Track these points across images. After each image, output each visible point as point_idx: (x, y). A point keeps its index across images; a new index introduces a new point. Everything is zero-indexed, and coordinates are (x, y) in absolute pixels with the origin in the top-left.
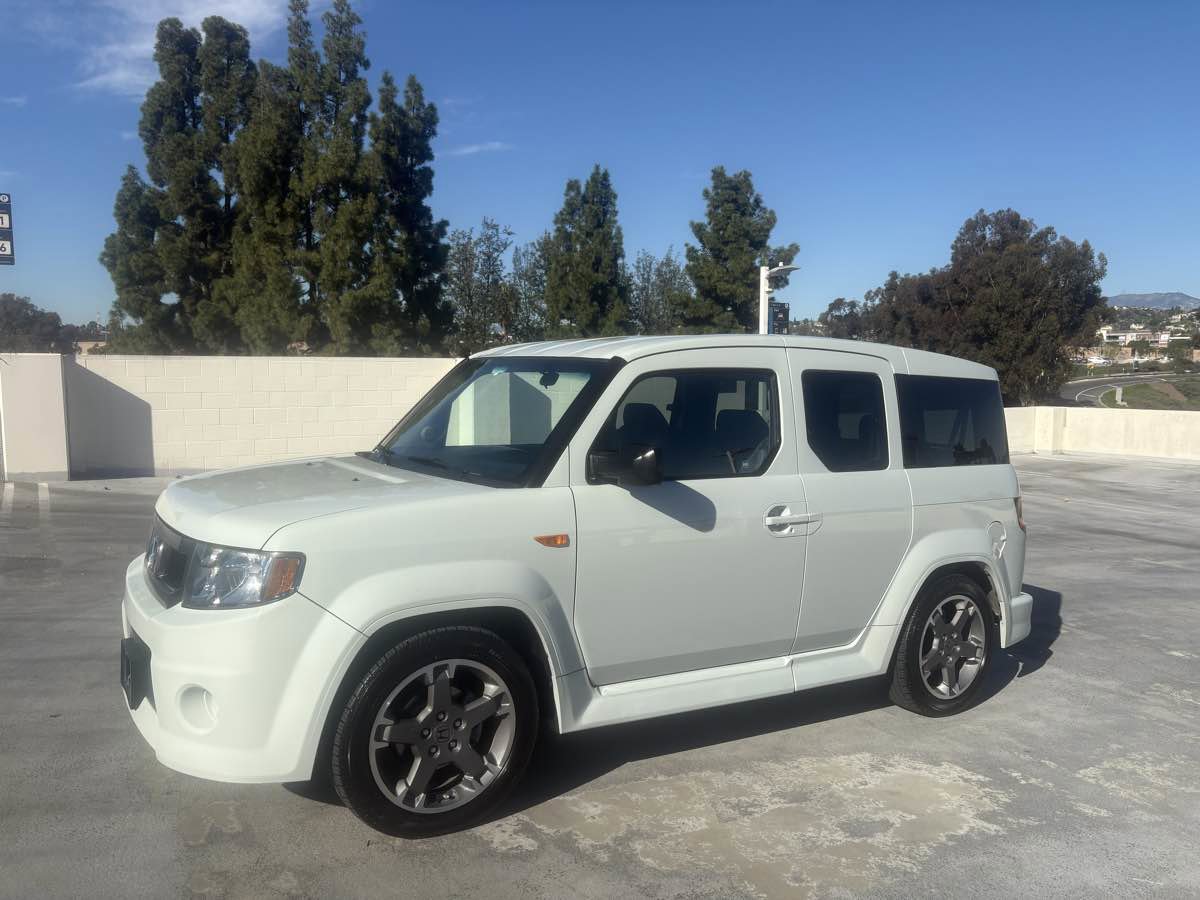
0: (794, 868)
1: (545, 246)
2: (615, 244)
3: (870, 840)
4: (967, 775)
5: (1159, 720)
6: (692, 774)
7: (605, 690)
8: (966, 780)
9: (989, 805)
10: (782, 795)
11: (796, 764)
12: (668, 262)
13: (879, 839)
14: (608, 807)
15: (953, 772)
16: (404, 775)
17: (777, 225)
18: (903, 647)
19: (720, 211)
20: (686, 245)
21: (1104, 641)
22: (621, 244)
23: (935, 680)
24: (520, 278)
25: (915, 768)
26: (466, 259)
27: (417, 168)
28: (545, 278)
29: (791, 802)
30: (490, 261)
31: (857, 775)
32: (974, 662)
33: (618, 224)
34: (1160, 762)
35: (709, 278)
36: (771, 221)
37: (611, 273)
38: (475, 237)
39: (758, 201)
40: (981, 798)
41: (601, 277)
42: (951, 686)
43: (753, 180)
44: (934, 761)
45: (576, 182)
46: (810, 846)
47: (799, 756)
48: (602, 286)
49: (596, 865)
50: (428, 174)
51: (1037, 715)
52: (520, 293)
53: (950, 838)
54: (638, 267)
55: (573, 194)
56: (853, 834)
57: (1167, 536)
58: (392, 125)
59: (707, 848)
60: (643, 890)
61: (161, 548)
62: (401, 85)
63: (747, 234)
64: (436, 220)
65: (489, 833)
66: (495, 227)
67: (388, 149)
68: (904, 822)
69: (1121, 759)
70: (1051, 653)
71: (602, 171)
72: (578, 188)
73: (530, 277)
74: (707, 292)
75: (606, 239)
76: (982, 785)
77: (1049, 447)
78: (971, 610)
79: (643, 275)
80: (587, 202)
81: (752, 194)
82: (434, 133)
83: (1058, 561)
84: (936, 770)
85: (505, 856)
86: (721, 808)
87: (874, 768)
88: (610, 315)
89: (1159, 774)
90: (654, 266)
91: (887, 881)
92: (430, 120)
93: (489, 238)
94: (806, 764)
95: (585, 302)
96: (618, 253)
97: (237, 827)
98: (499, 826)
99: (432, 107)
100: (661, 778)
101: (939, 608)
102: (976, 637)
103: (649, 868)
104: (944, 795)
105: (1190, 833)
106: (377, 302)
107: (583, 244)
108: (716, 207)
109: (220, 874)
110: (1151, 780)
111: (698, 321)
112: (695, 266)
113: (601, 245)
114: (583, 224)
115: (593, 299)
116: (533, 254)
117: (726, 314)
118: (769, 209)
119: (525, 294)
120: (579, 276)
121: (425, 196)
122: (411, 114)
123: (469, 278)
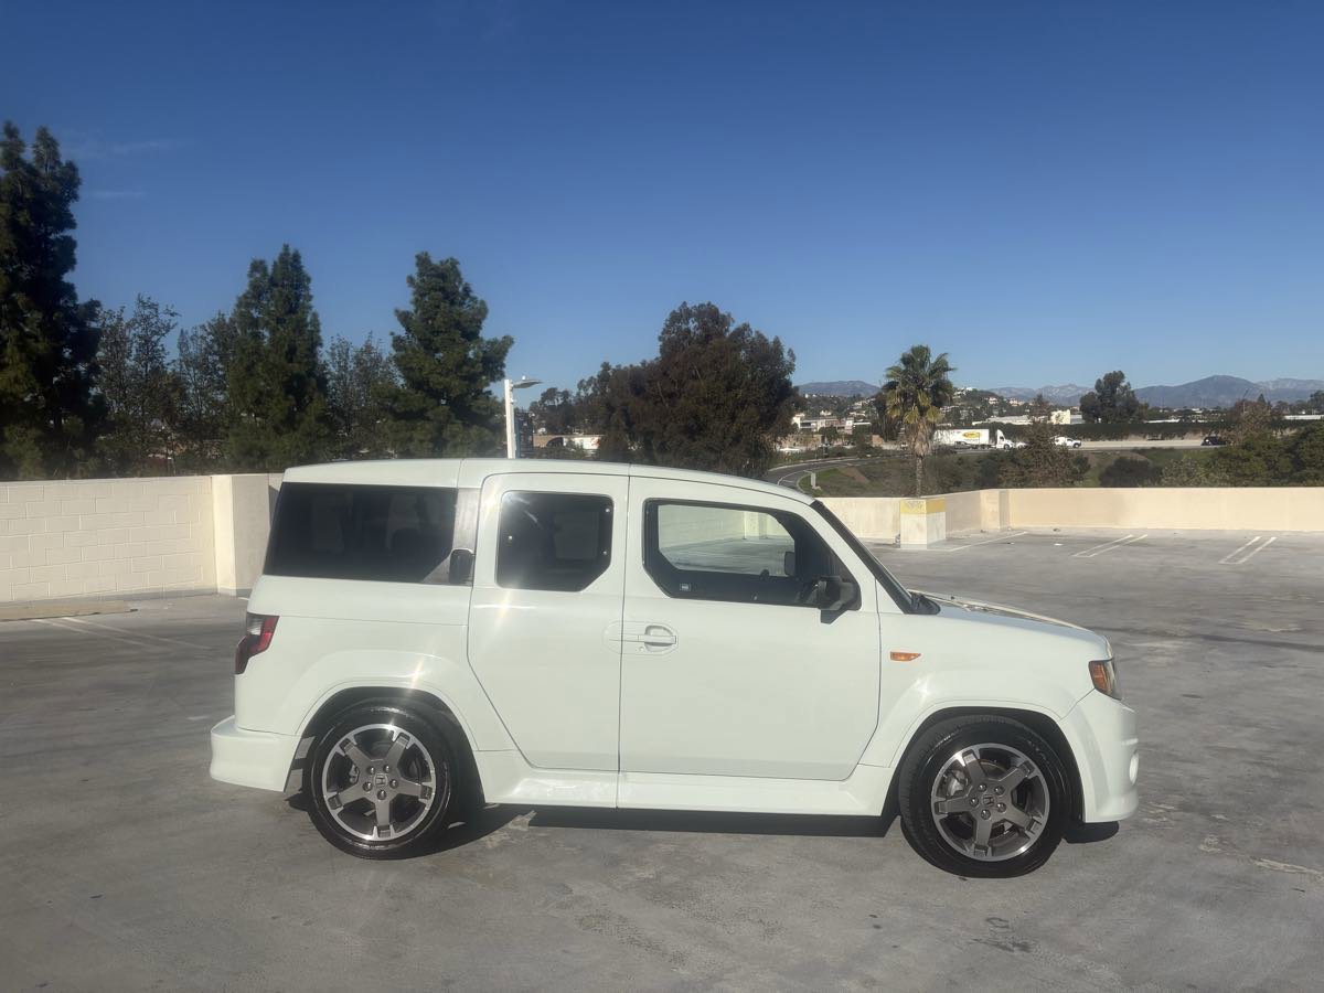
1: (221, 331)
2: (312, 332)
12: (368, 349)
17: (489, 316)
19: (427, 299)
20: (392, 334)
22: (318, 331)
24: (188, 366)
26: (116, 343)
27: (52, 237)
28: (220, 366)
30: (149, 350)
33: (314, 310)
35: (420, 370)
36: (482, 312)
37: (306, 364)
38: (127, 317)
39: (467, 290)
41: (296, 368)
43: (461, 268)
45: (262, 262)
48: (299, 377)
50: (70, 244)
52: (188, 383)
54: (333, 355)
55: (258, 275)
58: (20, 186)
62: (29, 138)
63: (458, 325)
64: (82, 300)
66: (154, 307)
67: (14, 214)
71: (292, 252)
72: (265, 269)
73: (202, 365)
74: (418, 384)
75: (300, 326)
79: (339, 363)
80: (276, 285)
81: (460, 282)
82: (75, 197)
88: (308, 409)
90: (352, 353)
92: (69, 180)
93: (146, 319)
95: (278, 395)
96: (315, 342)
99: (71, 167)
106: (11, 399)
107: (273, 332)
108: (422, 295)
111: (411, 416)
112: (403, 357)
113: (294, 331)
114: (273, 309)
115: (288, 392)
116: (203, 338)
117: (441, 409)
118: (479, 299)
119: (195, 384)
120: (270, 366)
121: (66, 271)
122: (43, 171)
123: (120, 367)
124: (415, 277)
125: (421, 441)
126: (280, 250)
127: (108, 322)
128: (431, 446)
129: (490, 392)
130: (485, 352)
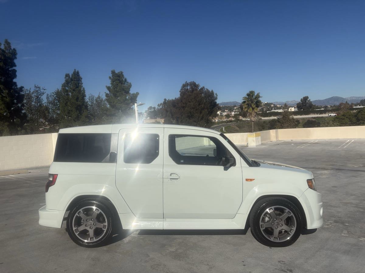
1: (58, 94)
2: (83, 93)
12: (99, 97)
17: (132, 87)
19: (115, 83)
20: (105, 93)
22: (85, 92)
24: (49, 104)
26: (29, 98)
27: (10, 69)
28: (58, 103)
30: (38, 99)
33: (83, 87)
35: (113, 103)
36: (130, 86)
37: (82, 102)
38: (32, 91)
39: (126, 80)
41: (79, 103)
43: (123, 74)
45: (68, 74)
48: (80, 106)
50: (15, 71)
52: (49, 108)
54: (89, 99)
55: (67, 78)
63: (123, 90)
64: (19, 86)
66: (39, 88)
71: (77, 71)
72: (69, 76)
73: (53, 103)
74: (113, 106)
75: (80, 91)
79: (91, 101)
80: (72, 80)
81: (124, 78)
82: (16, 58)
88: (83, 114)
90: (95, 99)
92: (14, 54)
93: (37, 91)
95: (74, 111)
96: (84, 96)
99: (14, 49)
107: (72, 93)
108: (113, 82)
112: (108, 99)
113: (78, 93)
114: (72, 87)
115: (77, 110)
116: (53, 96)
118: (129, 82)
119: (52, 109)
120: (71, 103)
121: (14, 79)
122: (7, 51)
123: (31, 105)
124: (111, 77)
126: (73, 71)
127: (26, 92)
129: (133, 108)
130: (131, 97)
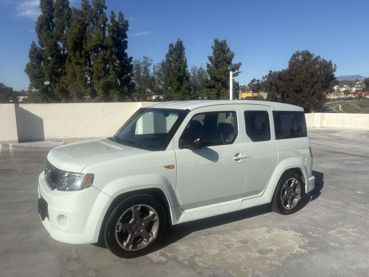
0: (244, 265)
1: (163, 64)
2: (185, 63)
3: (267, 256)
4: (296, 233)
5: (353, 214)
6: (213, 235)
7: (186, 211)
8: (295, 235)
9: (302, 243)
10: (240, 241)
11: (244, 231)
12: (201, 69)
13: (269, 255)
14: (188, 247)
15: (292, 233)
16: (126, 240)
18: (276, 195)
19: (217, 52)
20: (207, 63)
21: (337, 188)
22: (186, 63)
23: (286, 204)
24: (155, 74)
25: (280, 232)
26: (138, 69)
27: (122, 41)
28: (163, 74)
29: (242, 244)
30: (146, 70)
31: (262, 235)
32: (297, 198)
33: (185, 57)
34: (354, 228)
35: (214, 73)
36: (233, 55)
37: (183, 73)
38: (141, 62)
39: (228, 49)
40: (300, 241)
41: (180, 74)
42: (290, 206)
43: (227, 42)
44: (286, 229)
45: (172, 44)
46: (249, 258)
47: (245, 229)
48: (181, 76)
49: (185, 266)
50: (126, 42)
51: (316, 213)
52: (155, 79)
53: (291, 254)
54: (192, 70)
55: (171, 48)
56: (262, 254)
57: (355, 153)
58: (114, 27)
59: (218, 259)
60: (199, 273)
61: (50, 171)
62: (117, 14)
63: (225, 60)
64: (129, 57)
65: (152, 256)
66: (147, 58)
67: (113, 35)
68: (277, 249)
69: (342, 227)
70: (320, 193)
71: (180, 41)
72: (173, 46)
73: (158, 74)
74: (213, 78)
75: (182, 62)
76: (300, 237)
77: (319, 125)
78: (296, 182)
79: (193, 73)
80: (176, 50)
81: (227, 47)
82: (128, 29)
83: (322, 163)
84: (286, 232)
85: (157, 264)
86: (222, 246)
87: (268, 232)
88: (183, 86)
89: (354, 232)
90: (197, 70)
91: (272, 269)
92: (126, 25)
93: (145, 62)
94: (247, 231)
95: (176, 82)
96: (186, 66)
97: (75, 256)
98: (155, 254)
99: (127, 21)
100: (203, 237)
101: (287, 182)
102: (298, 190)
103: (200, 266)
104: (289, 240)
105: (363, 251)
107: (175, 64)
108: (216, 51)
109: (71, 271)
110: (351, 234)
111: (211, 87)
112: (209, 70)
113: (180, 64)
114: (175, 57)
115: (178, 81)
116: (159, 67)
117: (219, 85)
118: (232, 52)
119: (157, 79)
120: (174, 74)
121: (125, 49)
122: (120, 23)
123: (139, 75)
124: (214, 46)
125: (213, 95)
126: (177, 40)
128: (216, 96)
130: (233, 68)
